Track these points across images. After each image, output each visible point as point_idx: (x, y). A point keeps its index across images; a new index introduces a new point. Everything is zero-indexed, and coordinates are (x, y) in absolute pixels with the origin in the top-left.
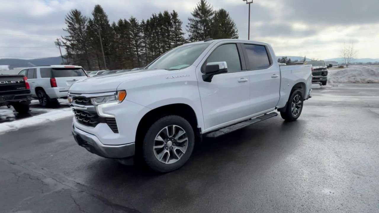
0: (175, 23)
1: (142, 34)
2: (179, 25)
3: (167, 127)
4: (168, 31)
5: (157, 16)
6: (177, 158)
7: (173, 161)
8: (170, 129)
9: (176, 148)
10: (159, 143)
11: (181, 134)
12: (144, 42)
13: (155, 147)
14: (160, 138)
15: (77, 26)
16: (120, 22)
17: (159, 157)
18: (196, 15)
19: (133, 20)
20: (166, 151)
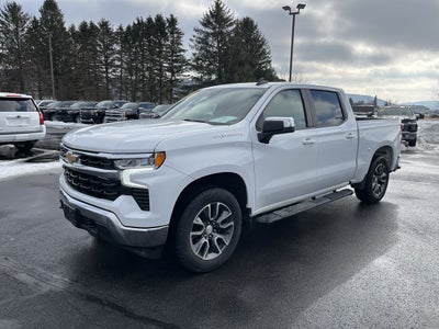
0: (172, 33)
1: (117, 47)
2: (179, 38)
3: (209, 205)
4: (161, 46)
5: (145, 20)
6: (218, 252)
7: (212, 256)
8: (213, 207)
9: (217, 236)
10: (198, 228)
11: (225, 215)
12: (120, 60)
13: (192, 234)
14: (199, 221)
15: (12, 27)
16: (84, 25)
17: (195, 249)
18: (206, 23)
19: (104, 25)
20: (204, 240)
